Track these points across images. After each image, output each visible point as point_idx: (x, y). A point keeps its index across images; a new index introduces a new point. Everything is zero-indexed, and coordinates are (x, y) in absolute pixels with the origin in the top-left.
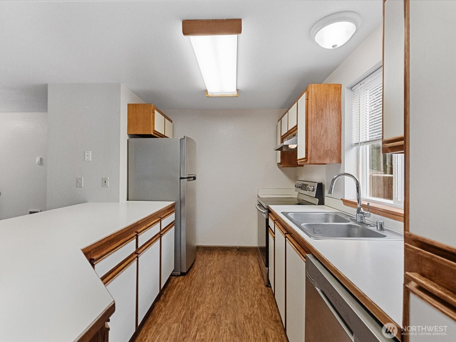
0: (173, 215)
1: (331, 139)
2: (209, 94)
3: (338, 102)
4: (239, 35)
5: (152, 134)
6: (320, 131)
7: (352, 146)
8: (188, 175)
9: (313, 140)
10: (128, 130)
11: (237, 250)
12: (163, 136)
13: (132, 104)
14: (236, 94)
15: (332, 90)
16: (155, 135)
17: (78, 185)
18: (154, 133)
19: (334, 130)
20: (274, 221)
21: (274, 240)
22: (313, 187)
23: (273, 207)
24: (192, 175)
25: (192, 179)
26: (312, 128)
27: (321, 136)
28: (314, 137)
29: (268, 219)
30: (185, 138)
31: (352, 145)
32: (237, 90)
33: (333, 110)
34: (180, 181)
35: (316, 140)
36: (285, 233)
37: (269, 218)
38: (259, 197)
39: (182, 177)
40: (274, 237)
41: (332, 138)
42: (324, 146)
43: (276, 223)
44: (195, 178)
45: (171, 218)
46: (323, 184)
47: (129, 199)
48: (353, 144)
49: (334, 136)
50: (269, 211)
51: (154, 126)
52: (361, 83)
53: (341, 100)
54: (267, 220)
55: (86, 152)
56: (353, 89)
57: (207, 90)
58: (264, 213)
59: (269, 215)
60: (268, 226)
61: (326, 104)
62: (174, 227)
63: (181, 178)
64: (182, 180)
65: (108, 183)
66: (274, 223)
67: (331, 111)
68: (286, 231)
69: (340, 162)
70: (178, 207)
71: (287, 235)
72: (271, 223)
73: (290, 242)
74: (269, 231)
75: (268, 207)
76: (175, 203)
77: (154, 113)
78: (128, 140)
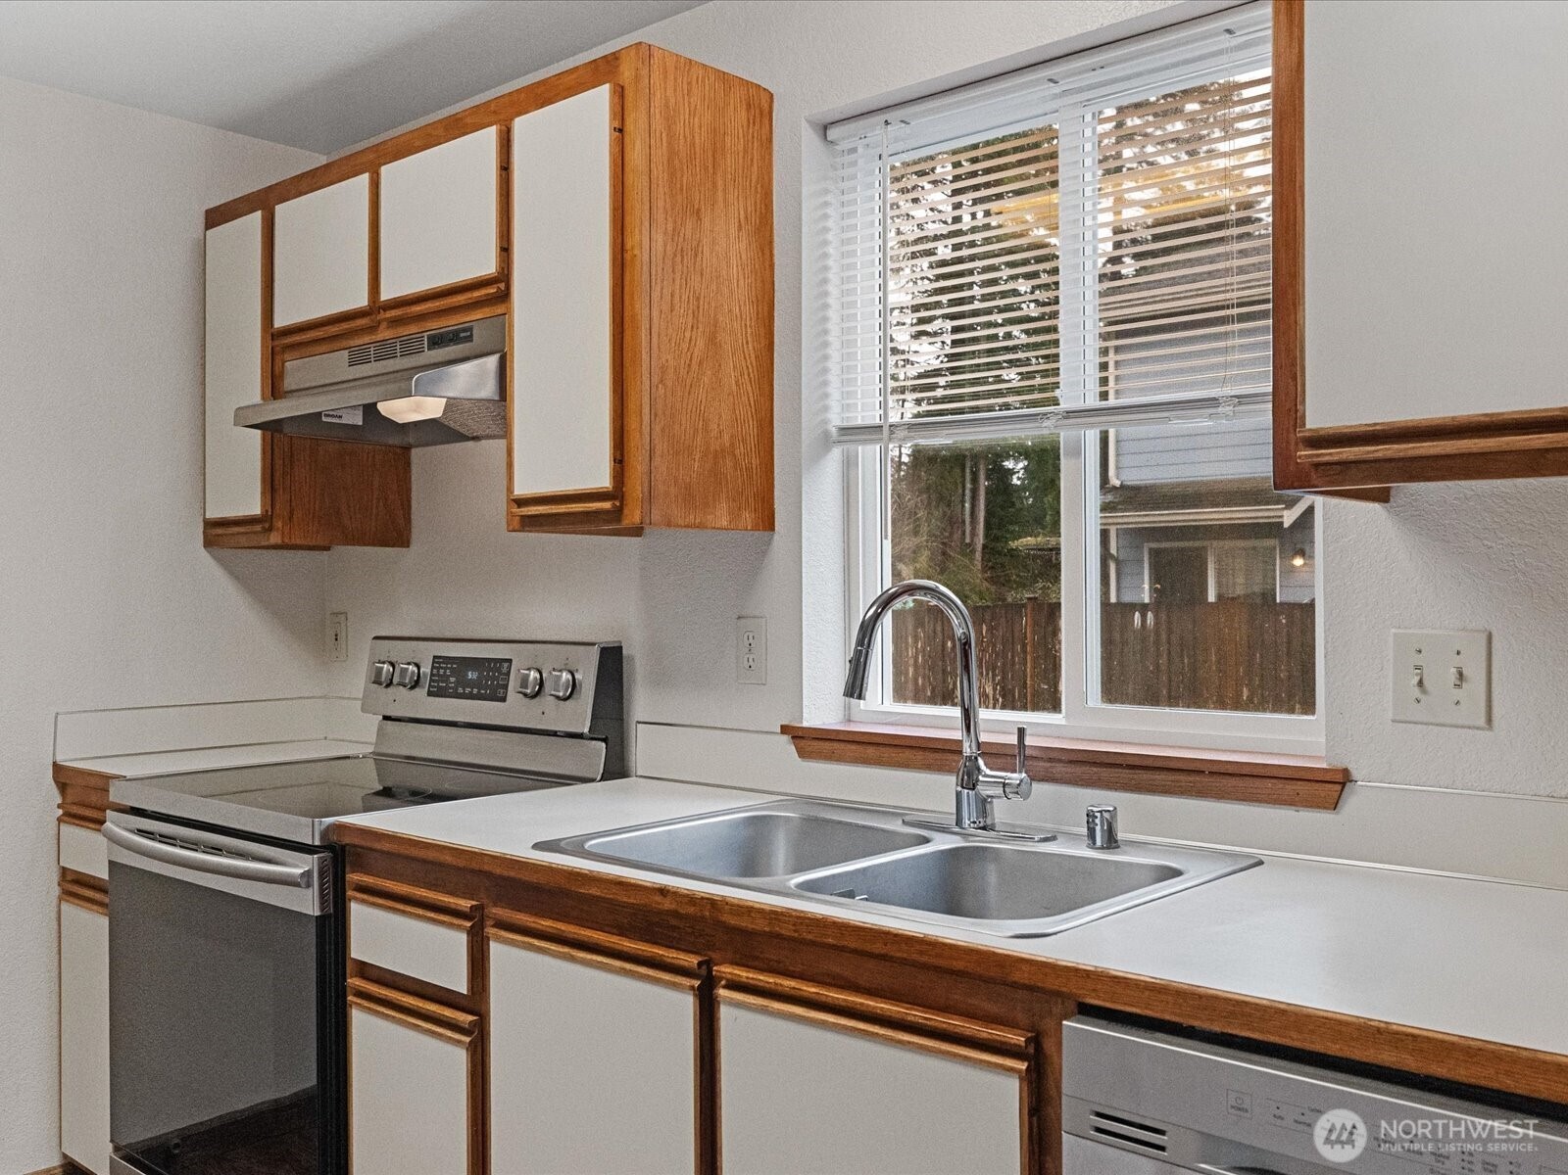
1: (734, 387)
3: (759, 190)
6: (688, 335)
7: (826, 442)
9: (657, 387)
15: (737, 118)
19: (747, 343)
22: (565, 676)
26: (655, 314)
27: (695, 366)
28: (663, 369)
31: (826, 434)
33: (740, 228)
35: (669, 384)
41: (737, 382)
42: (706, 430)
46: (624, 652)
48: (834, 431)
49: (746, 377)
52: (893, 116)
53: (770, 180)
56: (832, 134)
61: (714, 184)
67: (733, 230)
69: (768, 523)
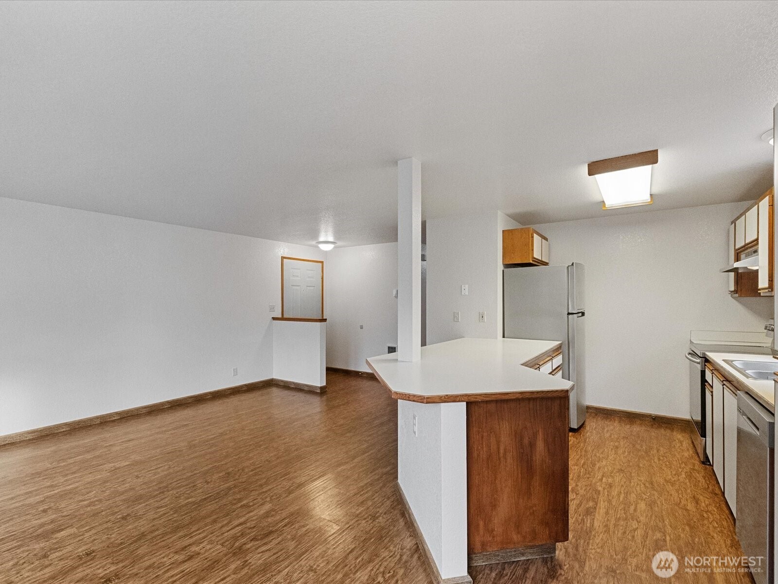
0: (560, 357)
2: (606, 206)
4: (655, 165)
5: (531, 262)
8: (578, 310)
10: (503, 260)
11: (652, 420)
12: (546, 264)
13: (508, 231)
14: (650, 200)
16: (534, 263)
17: (455, 320)
18: (533, 261)
20: (712, 370)
21: (712, 395)
23: (711, 355)
24: (581, 309)
25: (580, 314)
29: (705, 371)
30: (574, 265)
32: (651, 195)
34: (568, 317)
36: (722, 380)
37: (706, 369)
38: (693, 343)
39: (570, 312)
40: (712, 392)
43: (715, 373)
44: (583, 314)
45: (558, 361)
47: (505, 336)
50: (706, 360)
51: (533, 252)
54: (703, 373)
55: (463, 286)
57: (603, 202)
58: (698, 363)
59: (705, 365)
60: (704, 381)
62: (561, 372)
63: (569, 314)
64: (570, 316)
65: (485, 317)
66: (712, 374)
68: (725, 378)
70: (565, 348)
71: (724, 382)
72: (708, 376)
73: (728, 389)
74: (706, 387)
75: (704, 354)
76: (562, 343)
77: (533, 237)
78: (503, 271)
